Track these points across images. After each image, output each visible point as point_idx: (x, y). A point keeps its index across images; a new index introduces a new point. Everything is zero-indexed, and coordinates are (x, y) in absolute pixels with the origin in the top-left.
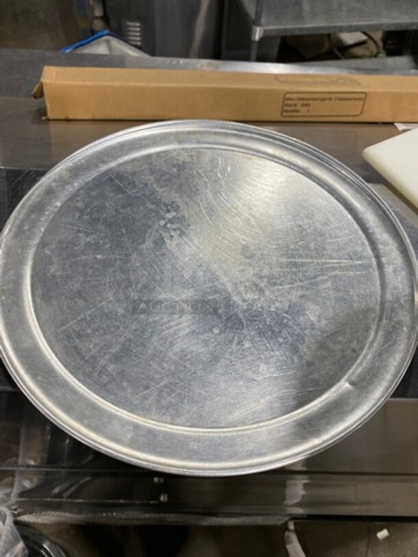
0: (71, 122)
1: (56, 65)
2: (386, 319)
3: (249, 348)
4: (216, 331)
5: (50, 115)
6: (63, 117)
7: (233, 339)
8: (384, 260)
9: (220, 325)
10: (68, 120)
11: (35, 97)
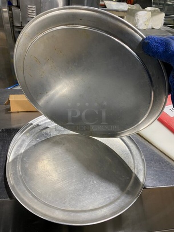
0: (19, 113)
1: (14, 94)
2: (136, 169)
3: (96, 183)
4: (84, 179)
5: (12, 111)
6: (16, 111)
7: (90, 180)
8: (132, 151)
9: (86, 177)
10: (18, 112)
11: (5, 105)
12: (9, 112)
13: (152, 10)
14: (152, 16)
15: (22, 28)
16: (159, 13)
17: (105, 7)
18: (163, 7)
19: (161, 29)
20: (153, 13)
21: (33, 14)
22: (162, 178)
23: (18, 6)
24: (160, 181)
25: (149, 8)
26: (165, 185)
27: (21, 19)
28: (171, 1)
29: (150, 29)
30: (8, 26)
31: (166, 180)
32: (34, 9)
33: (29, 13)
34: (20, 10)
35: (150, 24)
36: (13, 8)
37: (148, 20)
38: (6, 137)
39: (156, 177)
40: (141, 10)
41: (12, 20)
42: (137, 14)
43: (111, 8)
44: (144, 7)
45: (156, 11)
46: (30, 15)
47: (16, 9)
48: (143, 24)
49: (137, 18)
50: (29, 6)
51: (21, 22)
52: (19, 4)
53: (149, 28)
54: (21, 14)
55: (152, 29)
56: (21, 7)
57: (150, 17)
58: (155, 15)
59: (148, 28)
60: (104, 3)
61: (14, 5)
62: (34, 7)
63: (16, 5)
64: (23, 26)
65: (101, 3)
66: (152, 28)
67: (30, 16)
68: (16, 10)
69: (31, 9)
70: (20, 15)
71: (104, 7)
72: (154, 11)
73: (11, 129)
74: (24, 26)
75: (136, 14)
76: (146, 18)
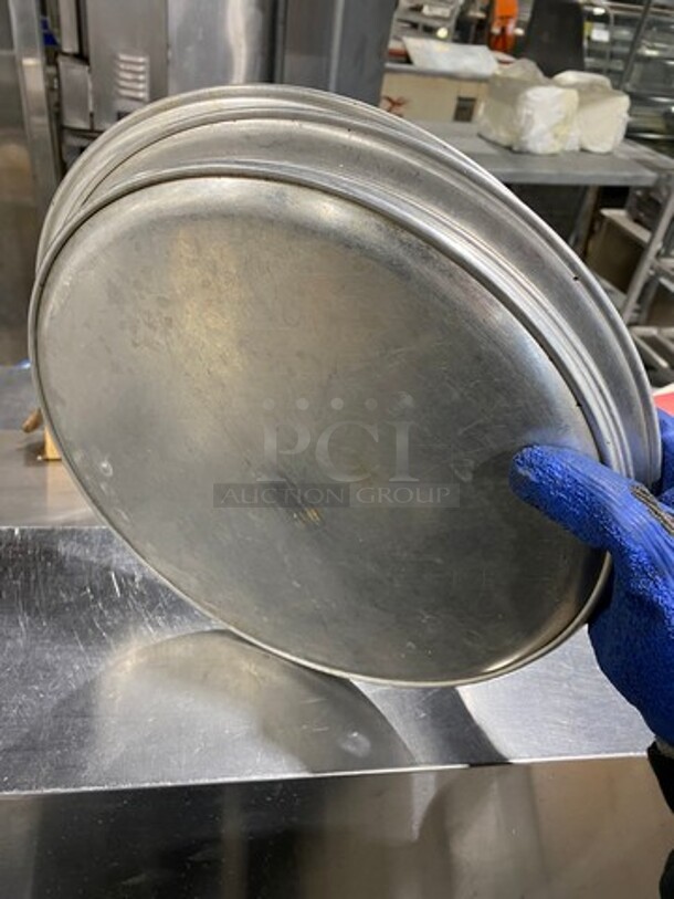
5: (49, 455)
11: (27, 430)
12: (40, 458)
13: (583, 85)
14: (582, 104)
15: (95, 135)
16: (606, 94)
17: (408, 61)
18: (626, 67)
19: (616, 153)
20: (587, 95)
21: (135, 85)
22: (598, 724)
23: (82, 57)
24: (590, 737)
25: (569, 76)
26: (607, 752)
27: (91, 102)
28: (657, 45)
29: (573, 152)
30: (40, 124)
31: (614, 731)
32: (141, 68)
33: (123, 83)
34: (90, 71)
35: (572, 134)
36: (62, 61)
37: (566, 121)
38: (34, 559)
39: (579, 719)
40: (540, 84)
41: (59, 105)
42: (526, 98)
43: (430, 66)
44: (550, 71)
45: (599, 89)
46: (124, 88)
47: (73, 68)
48: (549, 136)
49: (525, 112)
50: (123, 57)
51: (92, 115)
52: (85, 48)
53: (571, 149)
54: (94, 84)
55: (583, 154)
56: (92, 60)
57: (575, 106)
58: (593, 101)
59: (567, 148)
60: (404, 46)
61: (67, 49)
62: (141, 60)
63: (75, 49)
64: (97, 128)
65: (393, 45)
66: (583, 150)
67: (124, 92)
68: (73, 72)
69: (129, 67)
70: (87, 89)
71: (403, 59)
72: (591, 86)
73: (53, 530)
74: (101, 129)
75: (522, 96)
76: (559, 112)
